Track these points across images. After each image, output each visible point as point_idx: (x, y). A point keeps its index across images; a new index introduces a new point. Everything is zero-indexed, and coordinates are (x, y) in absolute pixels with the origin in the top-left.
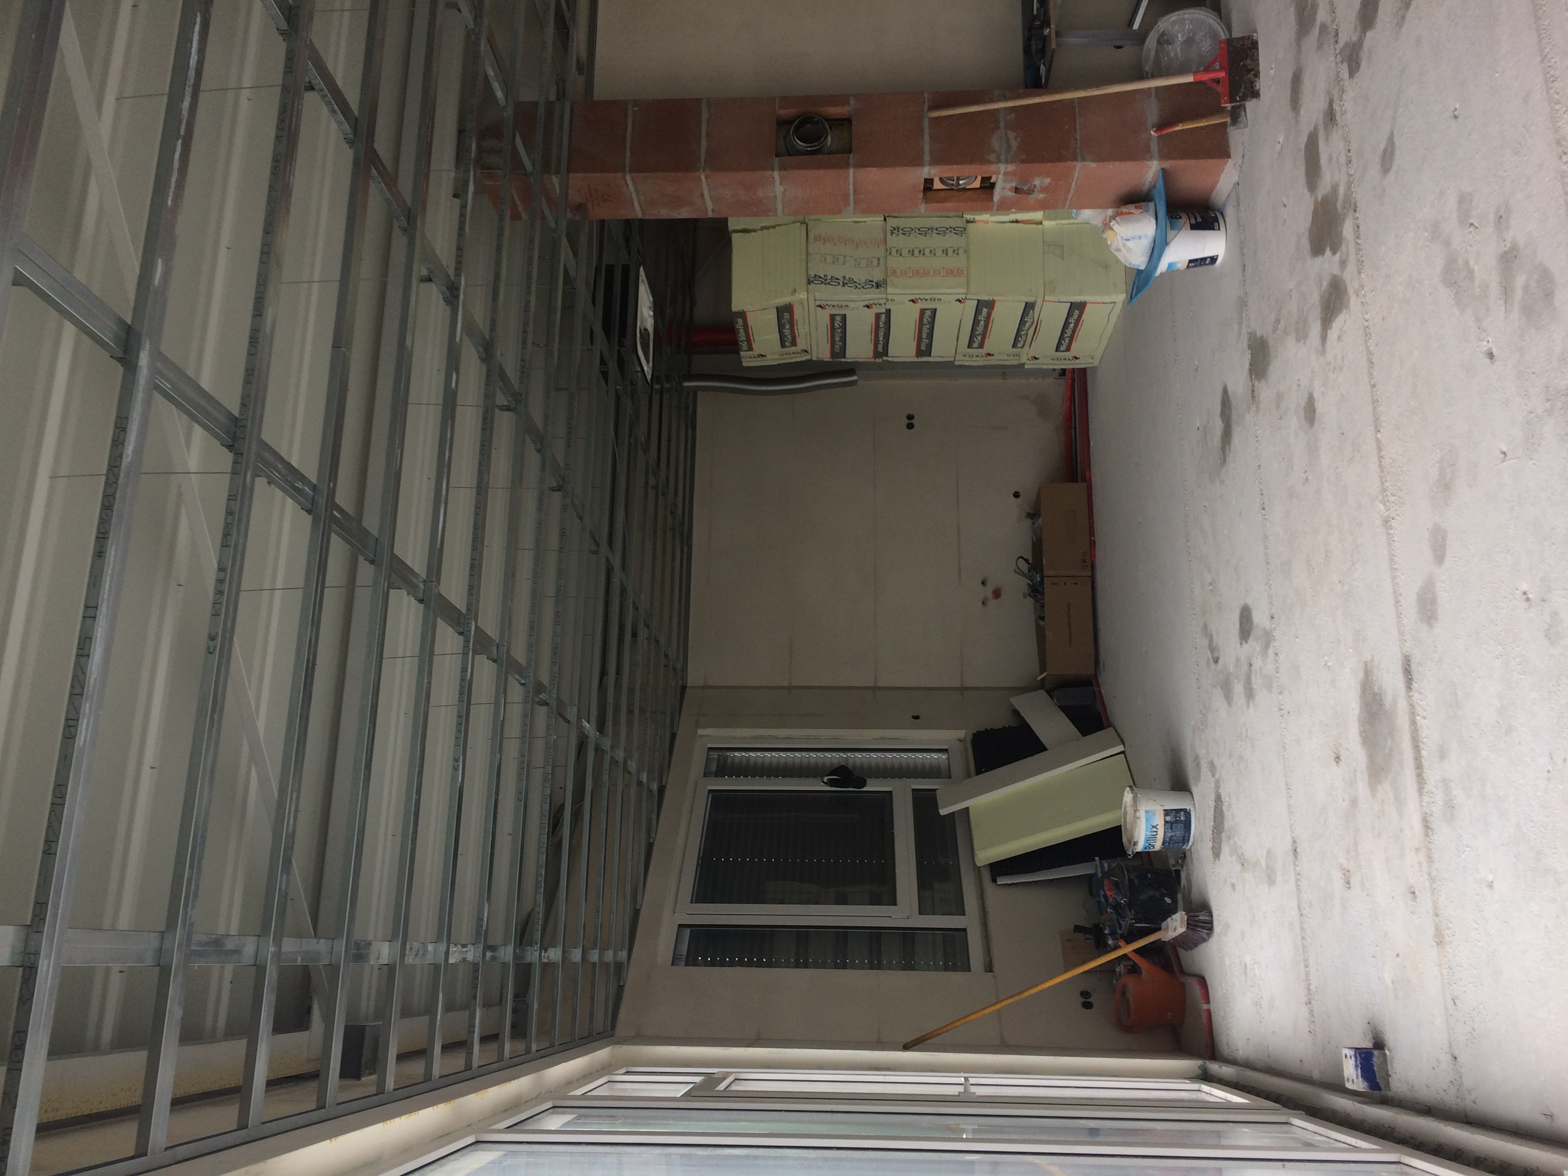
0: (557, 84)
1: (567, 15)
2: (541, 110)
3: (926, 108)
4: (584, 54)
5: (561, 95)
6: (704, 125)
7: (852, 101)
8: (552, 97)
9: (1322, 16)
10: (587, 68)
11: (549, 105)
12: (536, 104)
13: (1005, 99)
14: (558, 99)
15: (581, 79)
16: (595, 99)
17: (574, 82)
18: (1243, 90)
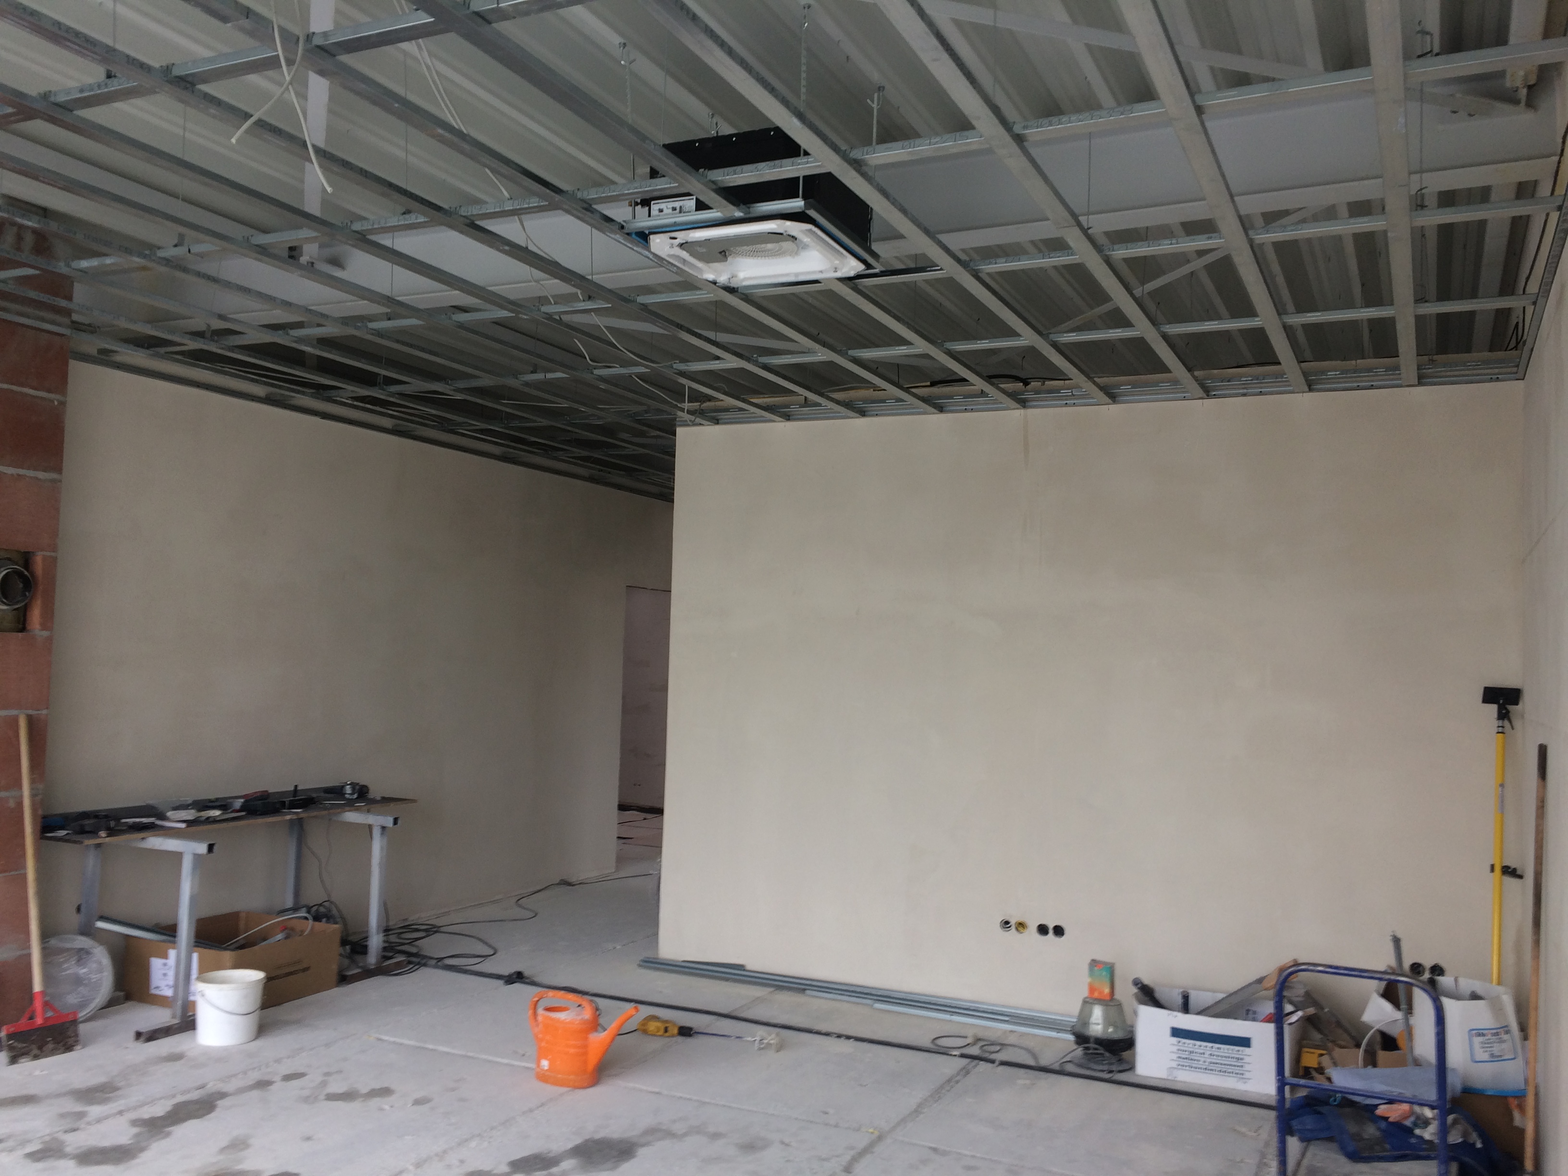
0: (89, 325)
1: (162, 350)
2: (63, 303)
3: (30, 712)
4: (118, 358)
5: (77, 326)
6: (31, 473)
7: (45, 633)
8: (75, 317)
9: (95, 1111)
10: (104, 358)
11: (68, 313)
12: (69, 298)
13: (33, 796)
14: (73, 322)
15: (93, 351)
16: (70, 361)
17: (91, 344)
18: (20, 1045)
